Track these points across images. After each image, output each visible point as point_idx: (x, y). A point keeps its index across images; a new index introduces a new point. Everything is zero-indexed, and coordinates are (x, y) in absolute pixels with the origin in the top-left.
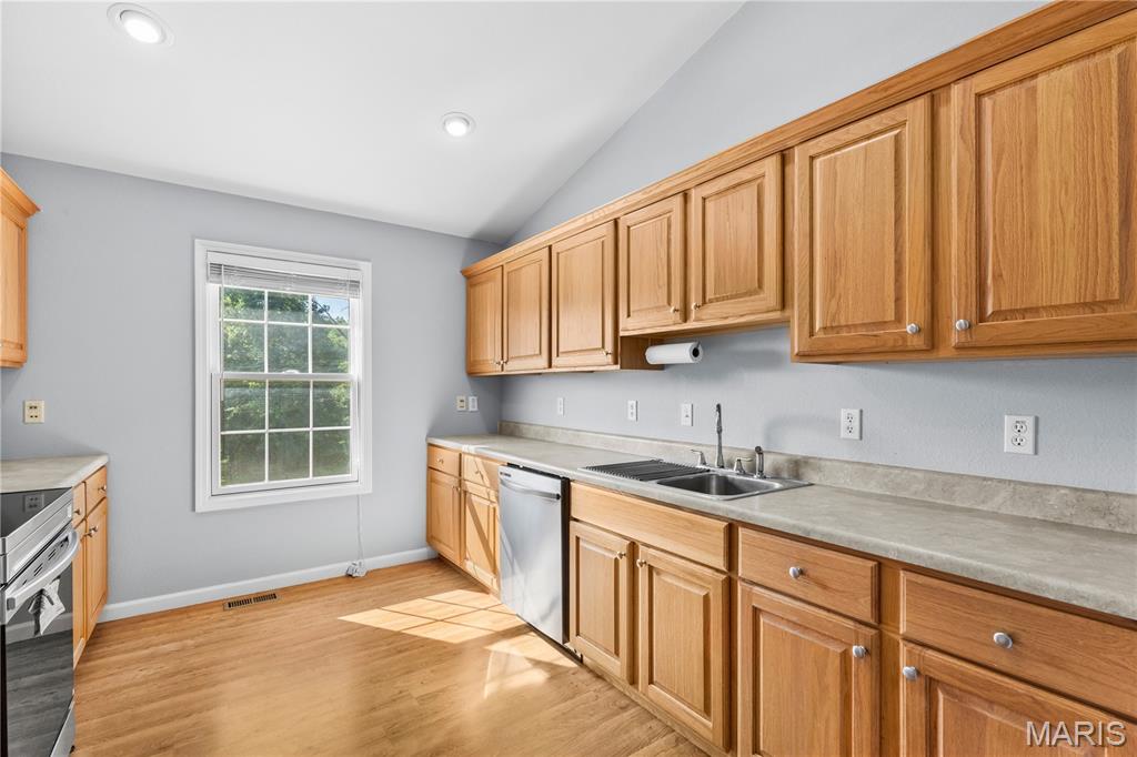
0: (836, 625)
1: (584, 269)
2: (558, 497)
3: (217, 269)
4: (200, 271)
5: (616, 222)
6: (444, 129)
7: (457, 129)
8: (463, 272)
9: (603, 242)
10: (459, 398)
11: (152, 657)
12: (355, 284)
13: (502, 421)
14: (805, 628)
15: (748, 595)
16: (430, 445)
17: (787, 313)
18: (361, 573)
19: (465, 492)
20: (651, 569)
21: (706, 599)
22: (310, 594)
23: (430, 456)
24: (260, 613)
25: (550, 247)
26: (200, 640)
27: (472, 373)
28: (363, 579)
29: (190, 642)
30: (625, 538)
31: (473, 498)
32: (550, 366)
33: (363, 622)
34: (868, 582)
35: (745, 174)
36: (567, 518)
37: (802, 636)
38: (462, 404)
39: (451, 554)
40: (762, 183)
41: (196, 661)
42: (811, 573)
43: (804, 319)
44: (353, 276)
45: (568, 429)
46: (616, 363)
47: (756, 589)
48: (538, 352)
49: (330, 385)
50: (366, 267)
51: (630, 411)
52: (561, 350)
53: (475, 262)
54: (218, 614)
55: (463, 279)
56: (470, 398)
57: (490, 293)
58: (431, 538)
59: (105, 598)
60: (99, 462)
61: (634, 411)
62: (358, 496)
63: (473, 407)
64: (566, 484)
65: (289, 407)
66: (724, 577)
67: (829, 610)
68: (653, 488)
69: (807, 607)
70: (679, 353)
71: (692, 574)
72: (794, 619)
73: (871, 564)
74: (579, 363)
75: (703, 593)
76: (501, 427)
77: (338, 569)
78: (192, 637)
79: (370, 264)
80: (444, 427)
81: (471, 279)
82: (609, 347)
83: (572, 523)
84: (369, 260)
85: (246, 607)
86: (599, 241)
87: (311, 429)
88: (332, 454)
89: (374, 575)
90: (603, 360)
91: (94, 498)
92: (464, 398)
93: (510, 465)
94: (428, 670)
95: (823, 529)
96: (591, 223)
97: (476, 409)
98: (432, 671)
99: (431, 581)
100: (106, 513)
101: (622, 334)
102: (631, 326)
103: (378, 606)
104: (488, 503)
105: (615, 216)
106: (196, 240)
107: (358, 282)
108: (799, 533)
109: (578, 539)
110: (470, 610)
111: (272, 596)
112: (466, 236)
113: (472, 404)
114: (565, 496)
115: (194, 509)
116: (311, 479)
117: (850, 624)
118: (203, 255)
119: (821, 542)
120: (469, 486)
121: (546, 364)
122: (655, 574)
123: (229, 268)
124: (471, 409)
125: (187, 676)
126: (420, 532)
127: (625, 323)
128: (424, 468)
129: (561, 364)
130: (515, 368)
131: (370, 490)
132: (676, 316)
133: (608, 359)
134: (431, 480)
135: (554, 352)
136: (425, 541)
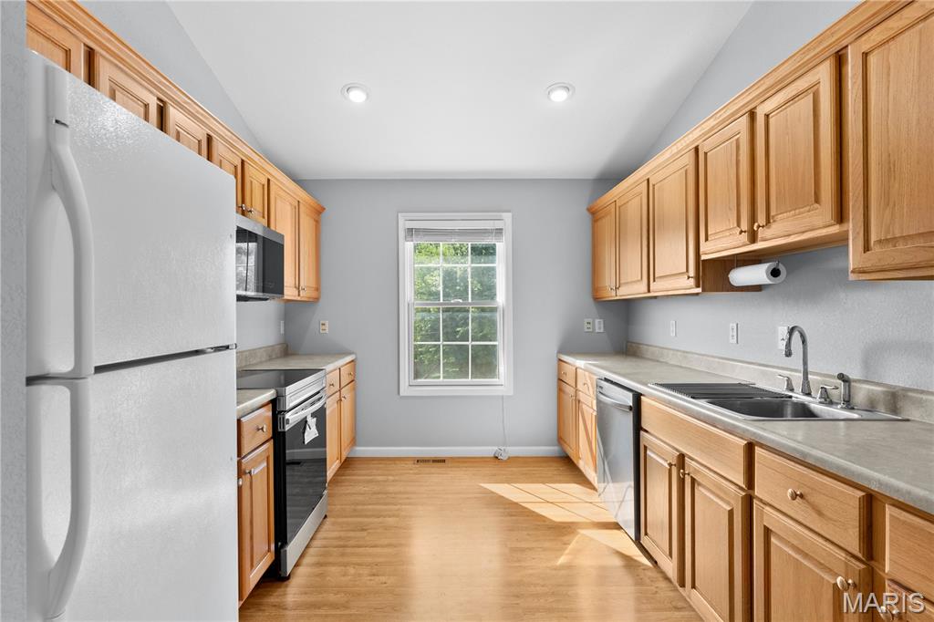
0: (830, 555)
1: (673, 197)
2: (631, 408)
3: (410, 231)
4: (402, 234)
5: (697, 149)
6: (549, 98)
7: (559, 96)
8: (588, 210)
9: (686, 171)
10: (587, 320)
11: (371, 481)
12: (499, 231)
13: (628, 342)
14: (806, 555)
15: (761, 513)
16: (560, 360)
17: (844, 227)
18: (504, 457)
19: (579, 401)
20: (693, 481)
21: (731, 513)
22: (466, 465)
23: (559, 369)
24: (433, 470)
25: (648, 180)
26: (397, 478)
27: (597, 299)
28: (506, 461)
29: (391, 478)
30: (677, 450)
31: (584, 406)
32: (649, 291)
33: (493, 490)
34: (856, 512)
35: (802, 84)
36: (638, 428)
37: (803, 561)
38: (589, 326)
39: (571, 453)
40: (818, 90)
41: (391, 489)
42: (808, 497)
43: (858, 233)
44: (498, 225)
45: (678, 351)
46: (698, 286)
47: (767, 508)
48: (639, 278)
49: (484, 310)
50: (507, 217)
51: (731, 333)
52: (656, 276)
53: (596, 200)
54: (410, 465)
55: (587, 217)
56: (597, 321)
57: (607, 225)
58: (560, 440)
59: (354, 442)
60: (349, 359)
61: (735, 334)
62: (503, 396)
63: (600, 328)
64: (638, 397)
66: (744, 494)
67: (827, 540)
68: (703, 407)
69: (807, 532)
70: (756, 274)
71: (720, 487)
72: (795, 543)
73: (861, 494)
74: (670, 287)
75: (729, 508)
77: (489, 451)
78: (393, 476)
79: (510, 214)
80: (573, 345)
81: (595, 215)
82: (692, 271)
83: (642, 433)
84: (509, 211)
85: (427, 465)
86: (683, 170)
87: (470, 343)
88: (484, 362)
89: (514, 460)
90: (687, 284)
91: (345, 380)
92: (590, 320)
93: (606, 380)
94: (526, 533)
95: (817, 453)
96: (677, 153)
97: (602, 330)
98: (528, 535)
99: (555, 472)
100: (354, 389)
101: (703, 257)
102: (711, 250)
103: (508, 482)
104: (591, 411)
105: (696, 144)
106: (400, 215)
107: (502, 229)
108: (798, 456)
109: (645, 448)
110: (577, 500)
111: (444, 461)
112: (591, 178)
113: (599, 326)
114: (637, 408)
115: (399, 393)
116: (469, 380)
117: (842, 555)
118: (404, 224)
119: (815, 466)
120: (581, 396)
121: (645, 289)
122: (696, 485)
123: (418, 230)
124: (597, 331)
125: (384, 496)
126: (553, 434)
127: (704, 247)
128: (556, 380)
129: (659, 288)
130: (626, 292)
131: (511, 393)
132: (745, 237)
133: (692, 282)
134: (560, 390)
135: (650, 276)
136: (556, 442)
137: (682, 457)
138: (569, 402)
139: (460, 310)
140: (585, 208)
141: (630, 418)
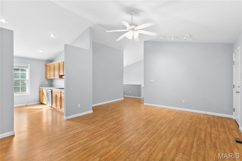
8: (45, 65)
10: (44, 82)
12: (27, 67)
16: (40, 88)
18: (28, 105)
22: (20, 107)
25: (54, 64)
27: (47, 79)
36: (52, 93)
39: (42, 102)
49: (23, 80)
50: (29, 65)
53: (47, 64)
55: (45, 66)
56: (46, 82)
57: (48, 68)
58: (40, 101)
62: (28, 95)
64: (52, 90)
65: (17, 83)
66: (60, 95)
76: (51, 86)
77: (25, 105)
80: (42, 85)
81: (46, 66)
82: (59, 76)
84: (29, 64)
86: (58, 64)
87: (20, 86)
88: (24, 89)
90: (58, 77)
93: (48, 89)
109: (53, 95)
112: (46, 60)
113: (47, 83)
116: (20, 93)
120: (44, 93)
122: (57, 97)
126: (38, 100)
127: (60, 74)
128: (39, 91)
129: (55, 78)
130: (51, 78)
131: (30, 94)
132: (63, 73)
133: (59, 77)
134: (40, 93)
135: (54, 76)
136: (39, 101)
137: (56, 95)
138: (41, 94)
139: (18, 80)
140: (44, 64)
141: (51, 93)
